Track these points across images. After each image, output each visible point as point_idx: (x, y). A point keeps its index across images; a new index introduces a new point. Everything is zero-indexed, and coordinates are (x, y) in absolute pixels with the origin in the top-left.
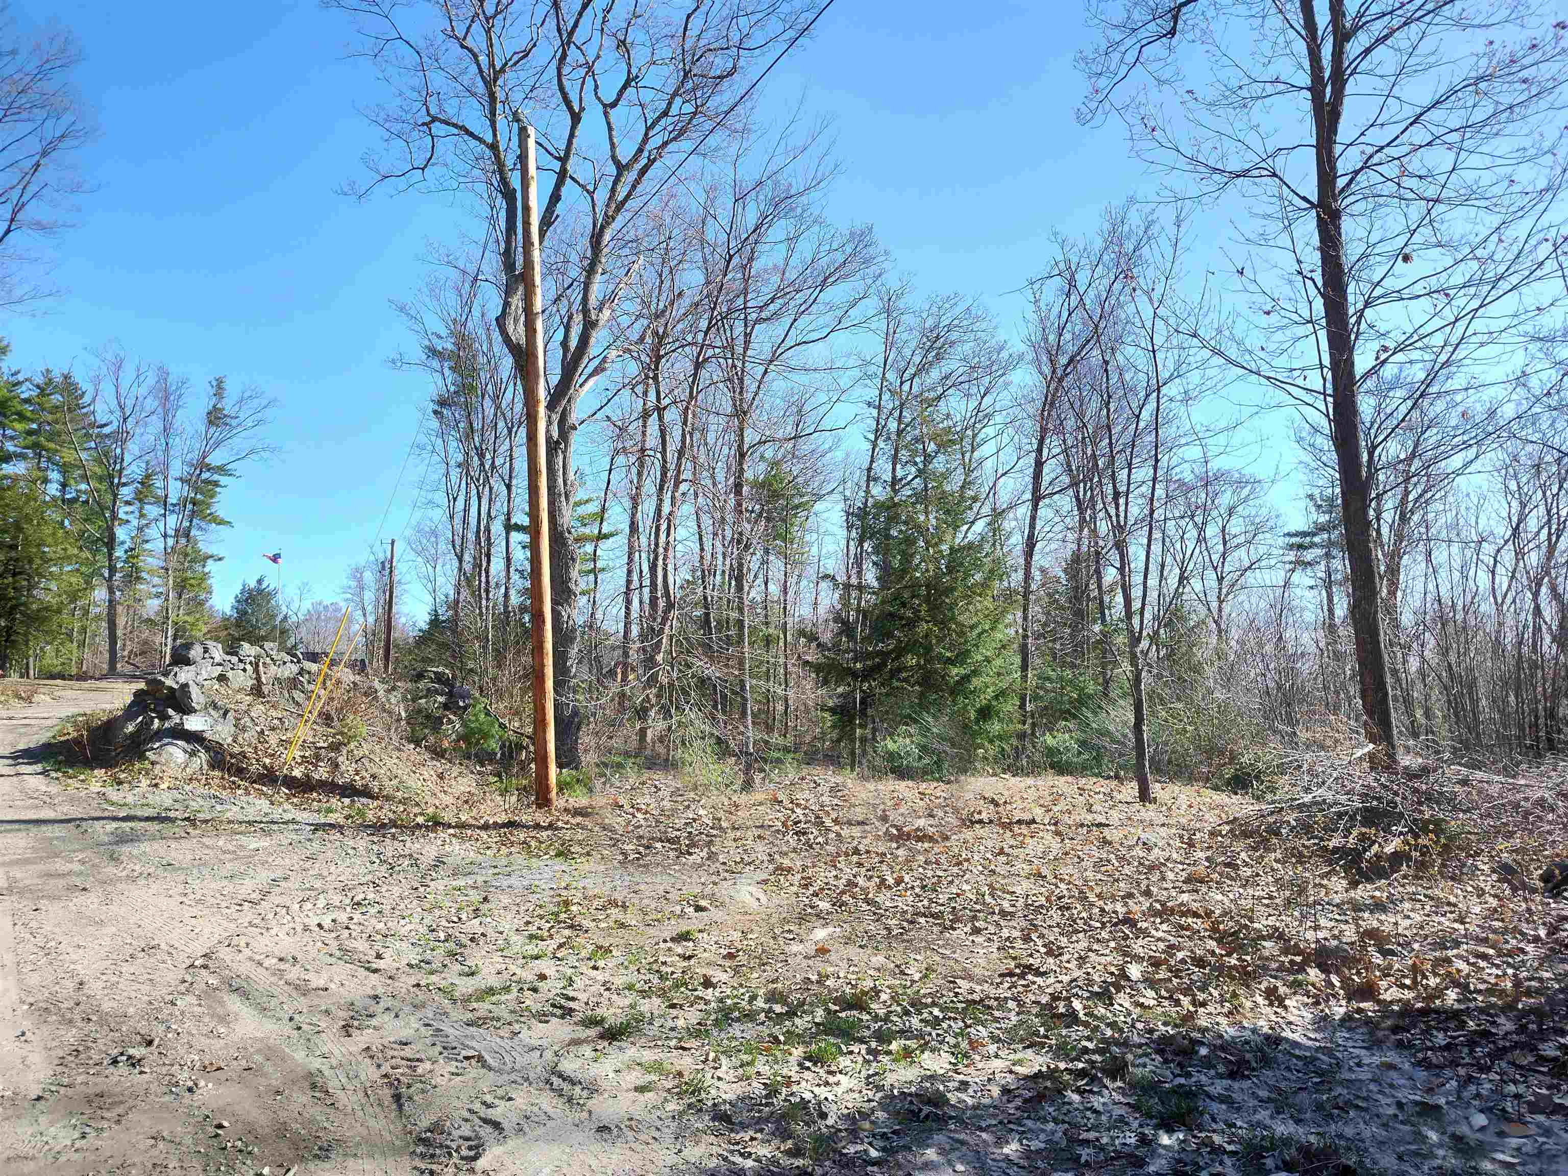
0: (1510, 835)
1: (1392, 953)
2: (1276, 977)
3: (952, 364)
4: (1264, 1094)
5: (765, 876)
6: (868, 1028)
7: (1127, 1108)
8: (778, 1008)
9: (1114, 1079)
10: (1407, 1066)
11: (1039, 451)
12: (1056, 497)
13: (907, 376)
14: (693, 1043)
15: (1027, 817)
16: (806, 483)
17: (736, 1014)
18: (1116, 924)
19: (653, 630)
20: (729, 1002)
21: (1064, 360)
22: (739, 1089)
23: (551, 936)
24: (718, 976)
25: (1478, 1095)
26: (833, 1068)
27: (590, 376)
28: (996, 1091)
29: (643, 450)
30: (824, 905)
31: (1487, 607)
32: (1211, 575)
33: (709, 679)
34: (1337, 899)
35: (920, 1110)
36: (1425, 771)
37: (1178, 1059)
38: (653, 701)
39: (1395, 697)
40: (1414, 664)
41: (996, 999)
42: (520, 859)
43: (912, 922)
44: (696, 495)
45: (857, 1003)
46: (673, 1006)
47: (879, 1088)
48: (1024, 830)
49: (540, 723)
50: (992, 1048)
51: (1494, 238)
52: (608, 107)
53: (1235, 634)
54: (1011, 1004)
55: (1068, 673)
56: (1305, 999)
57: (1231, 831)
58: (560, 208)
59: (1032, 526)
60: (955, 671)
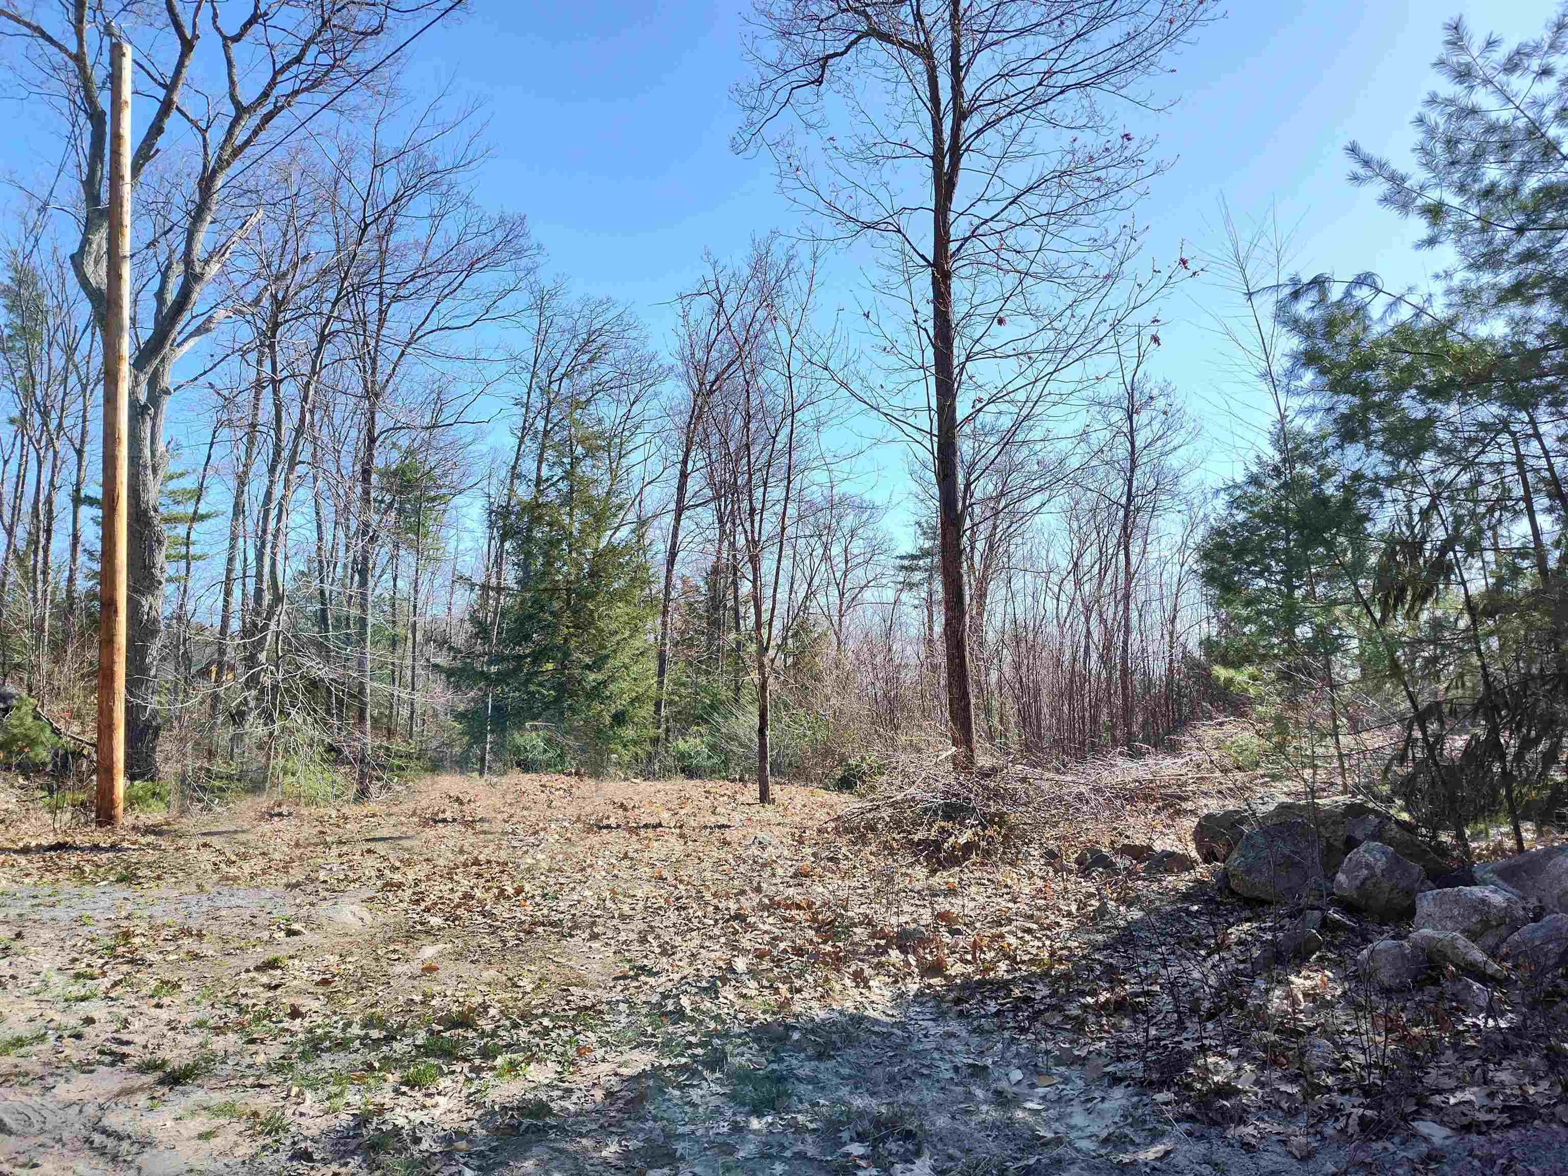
0: (1056, 825)
1: (958, 932)
2: (862, 961)
3: (604, 370)
4: (845, 1071)
5: (371, 894)
6: (473, 1045)
7: (723, 1099)
8: (375, 1034)
9: (713, 1071)
10: (964, 1034)
11: (685, 462)
12: (699, 509)
13: (556, 375)
14: (276, 1079)
15: (653, 821)
16: (445, 474)
17: (327, 1043)
18: (728, 921)
19: (255, 625)
20: (319, 1031)
21: (711, 377)
22: (323, 1123)
23: (104, 974)
24: (308, 1004)
25: (1018, 1054)
26: (432, 1090)
27: (191, 335)
28: (599, 1094)
29: (253, 426)
30: (435, 921)
31: (1052, 629)
32: (834, 592)
33: (322, 680)
34: (918, 886)
35: (521, 1123)
36: (994, 770)
37: (773, 1046)
38: (252, 704)
39: (976, 704)
40: (994, 676)
41: (608, 1003)
42: (68, 886)
43: (529, 933)
44: (315, 479)
45: (464, 1021)
46: (253, 1041)
47: (479, 1105)
48: (650, 833)
49: (105, 728)
50: (599, 1053)
51: (1068, 312)
52: (228, 41)
53: (851, 645)
54: (623, 1007)
55: (702, 680)
56: (887, 979)
57: (836, 828)
58: (161, 142)
59: (675, 535)
60: (592, 677)
